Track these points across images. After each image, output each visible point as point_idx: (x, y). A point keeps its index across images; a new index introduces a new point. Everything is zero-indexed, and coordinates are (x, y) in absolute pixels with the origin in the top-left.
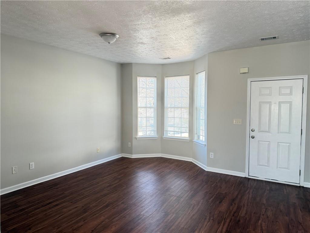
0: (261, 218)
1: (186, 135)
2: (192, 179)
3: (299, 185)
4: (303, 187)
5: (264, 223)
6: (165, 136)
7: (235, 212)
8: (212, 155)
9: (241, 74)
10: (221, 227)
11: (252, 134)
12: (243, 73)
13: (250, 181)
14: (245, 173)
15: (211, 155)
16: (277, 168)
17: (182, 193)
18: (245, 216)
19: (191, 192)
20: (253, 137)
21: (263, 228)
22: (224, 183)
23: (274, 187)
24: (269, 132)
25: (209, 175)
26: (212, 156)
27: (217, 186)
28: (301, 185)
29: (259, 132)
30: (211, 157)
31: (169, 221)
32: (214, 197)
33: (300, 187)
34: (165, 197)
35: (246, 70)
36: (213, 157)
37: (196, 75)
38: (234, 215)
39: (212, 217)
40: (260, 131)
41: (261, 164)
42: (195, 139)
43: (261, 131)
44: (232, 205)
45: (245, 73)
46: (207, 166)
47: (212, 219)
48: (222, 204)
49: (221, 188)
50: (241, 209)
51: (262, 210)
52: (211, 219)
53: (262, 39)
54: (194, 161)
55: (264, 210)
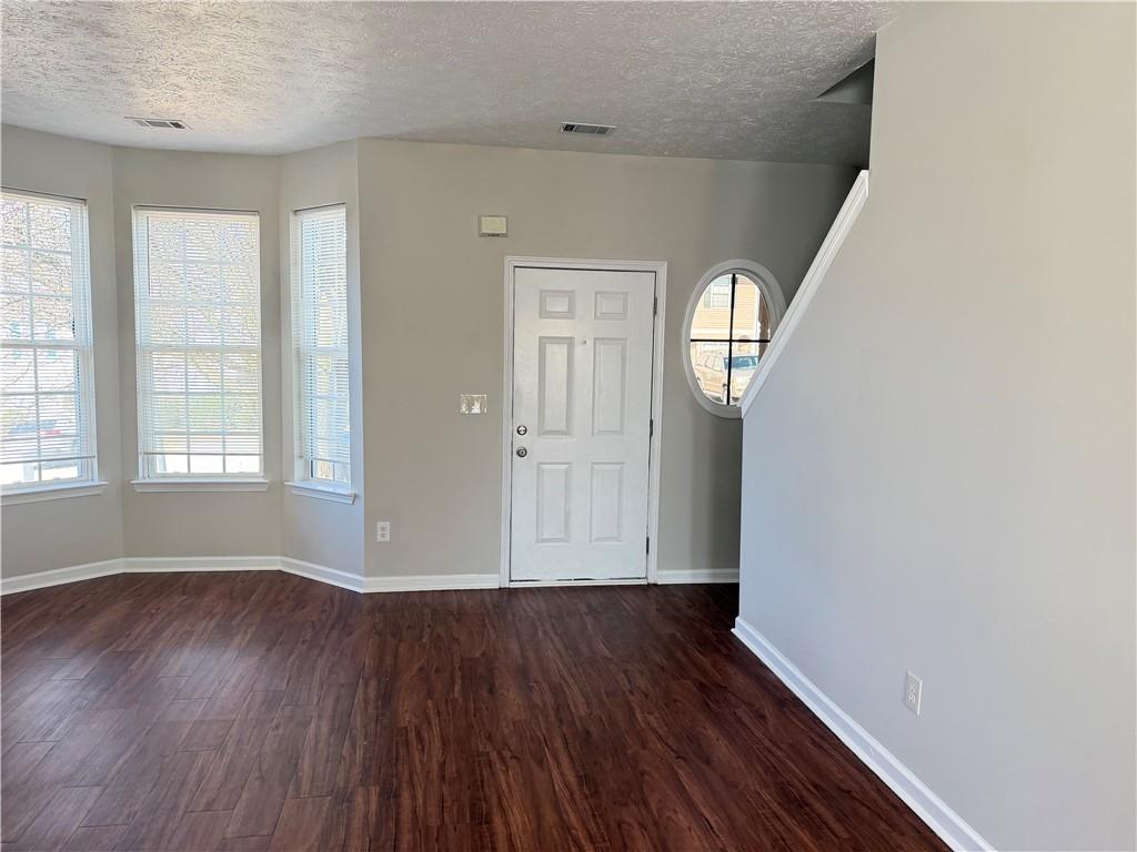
0: (634, 704)
1: (247, 465)
2: (335, 634)
3: (644, 582)
4: (656, 585)
5: (650, 718)
6: (142, 477)
7: (558, 709)
8: (384, 532)
9: (483, 239)
10: (555, 772)
11: (520, 442)
12: (489, 235)
13: (521, 596)
14: (499, 573)
15: (380, 532)
16: (591, 541)
17: (338, 698)
18: (591, 714)
19: (366, 684)
20: (522, 453)
21: (661, 732)
22: (454, 624)
23: (594, 600)
24: (567, 433)
25: (384, 605)
26: (383, 536)
27: (439, 636)
28: (652, 581)
29: (539, 434)
30: (379, 539)
31: (373, 819)
32: (459, 681)
33: (648, 585)
34: (280, 731)
35: (496, 225)
36: (387, 538)
37: (292, 217)
38: (561, 721)
39: (504, 749)
40: (543, 432)
41: (545, 537)
42: (297, 477)
43: (546, 433)
44: (531, 689)
45: (498, 235)
46: (366, 576)
47: (511, 758)
48: (502, 694)
49: (459, 643)
50: (564, 692)
51: (619, 678)
52: (508, 757)
53: (569, 128)
54: (290, 565)
55: (623, 676)
